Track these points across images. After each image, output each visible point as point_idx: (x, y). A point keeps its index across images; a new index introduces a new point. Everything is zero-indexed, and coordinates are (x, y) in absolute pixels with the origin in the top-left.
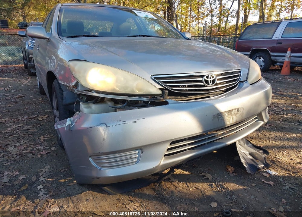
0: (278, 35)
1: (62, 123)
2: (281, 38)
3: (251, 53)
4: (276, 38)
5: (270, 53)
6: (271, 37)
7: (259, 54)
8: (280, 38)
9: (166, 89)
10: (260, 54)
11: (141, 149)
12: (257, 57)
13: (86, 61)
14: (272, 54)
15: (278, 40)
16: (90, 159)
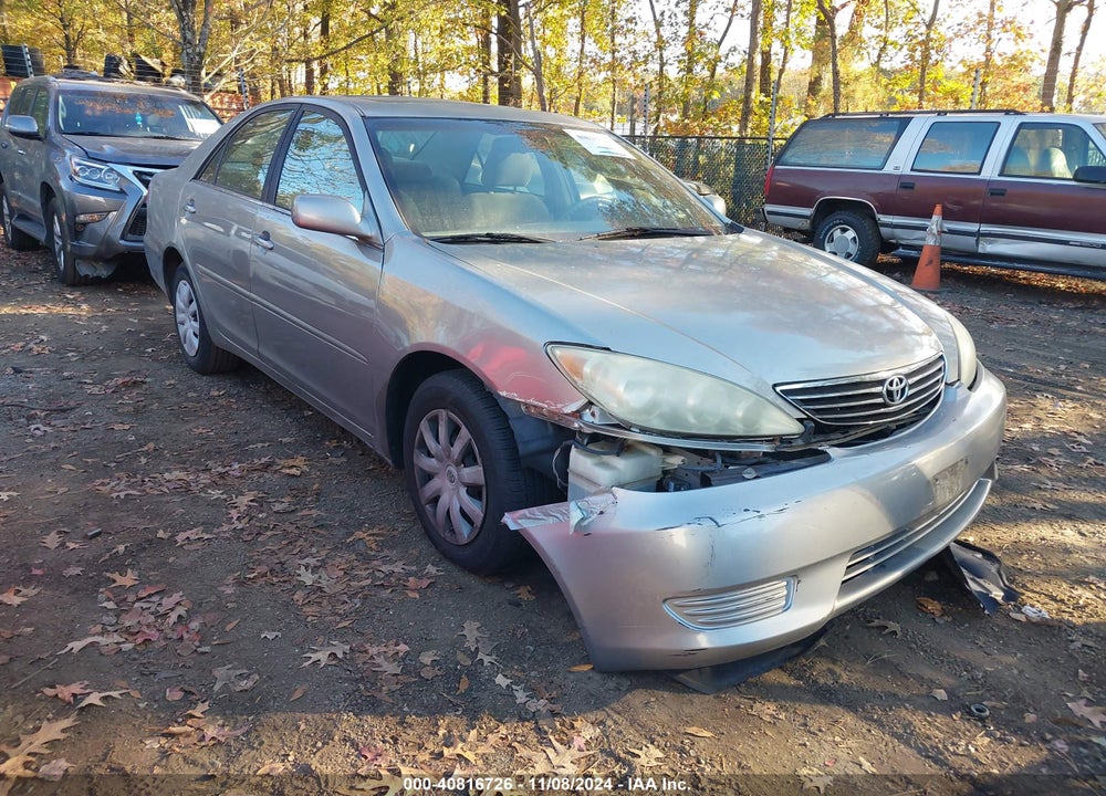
0: (902, 159)
1: (537, 513)
2: (912, 170)
3: (817, 209)
4: (897, 168)
5: (879, 216)
6: (879, 164)
7: (839, 217)
8: (907, 171)
9: (809, 418)
10: (844, 215)
11: (794, 575)
12: (835, 226)
13: (608, 349)
14: (883, 218)
15: (901, 176)
16: (666, 608)
